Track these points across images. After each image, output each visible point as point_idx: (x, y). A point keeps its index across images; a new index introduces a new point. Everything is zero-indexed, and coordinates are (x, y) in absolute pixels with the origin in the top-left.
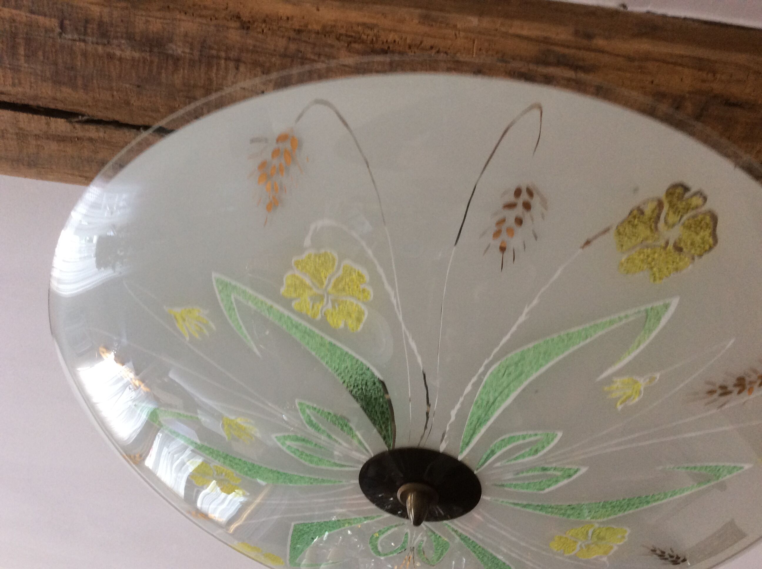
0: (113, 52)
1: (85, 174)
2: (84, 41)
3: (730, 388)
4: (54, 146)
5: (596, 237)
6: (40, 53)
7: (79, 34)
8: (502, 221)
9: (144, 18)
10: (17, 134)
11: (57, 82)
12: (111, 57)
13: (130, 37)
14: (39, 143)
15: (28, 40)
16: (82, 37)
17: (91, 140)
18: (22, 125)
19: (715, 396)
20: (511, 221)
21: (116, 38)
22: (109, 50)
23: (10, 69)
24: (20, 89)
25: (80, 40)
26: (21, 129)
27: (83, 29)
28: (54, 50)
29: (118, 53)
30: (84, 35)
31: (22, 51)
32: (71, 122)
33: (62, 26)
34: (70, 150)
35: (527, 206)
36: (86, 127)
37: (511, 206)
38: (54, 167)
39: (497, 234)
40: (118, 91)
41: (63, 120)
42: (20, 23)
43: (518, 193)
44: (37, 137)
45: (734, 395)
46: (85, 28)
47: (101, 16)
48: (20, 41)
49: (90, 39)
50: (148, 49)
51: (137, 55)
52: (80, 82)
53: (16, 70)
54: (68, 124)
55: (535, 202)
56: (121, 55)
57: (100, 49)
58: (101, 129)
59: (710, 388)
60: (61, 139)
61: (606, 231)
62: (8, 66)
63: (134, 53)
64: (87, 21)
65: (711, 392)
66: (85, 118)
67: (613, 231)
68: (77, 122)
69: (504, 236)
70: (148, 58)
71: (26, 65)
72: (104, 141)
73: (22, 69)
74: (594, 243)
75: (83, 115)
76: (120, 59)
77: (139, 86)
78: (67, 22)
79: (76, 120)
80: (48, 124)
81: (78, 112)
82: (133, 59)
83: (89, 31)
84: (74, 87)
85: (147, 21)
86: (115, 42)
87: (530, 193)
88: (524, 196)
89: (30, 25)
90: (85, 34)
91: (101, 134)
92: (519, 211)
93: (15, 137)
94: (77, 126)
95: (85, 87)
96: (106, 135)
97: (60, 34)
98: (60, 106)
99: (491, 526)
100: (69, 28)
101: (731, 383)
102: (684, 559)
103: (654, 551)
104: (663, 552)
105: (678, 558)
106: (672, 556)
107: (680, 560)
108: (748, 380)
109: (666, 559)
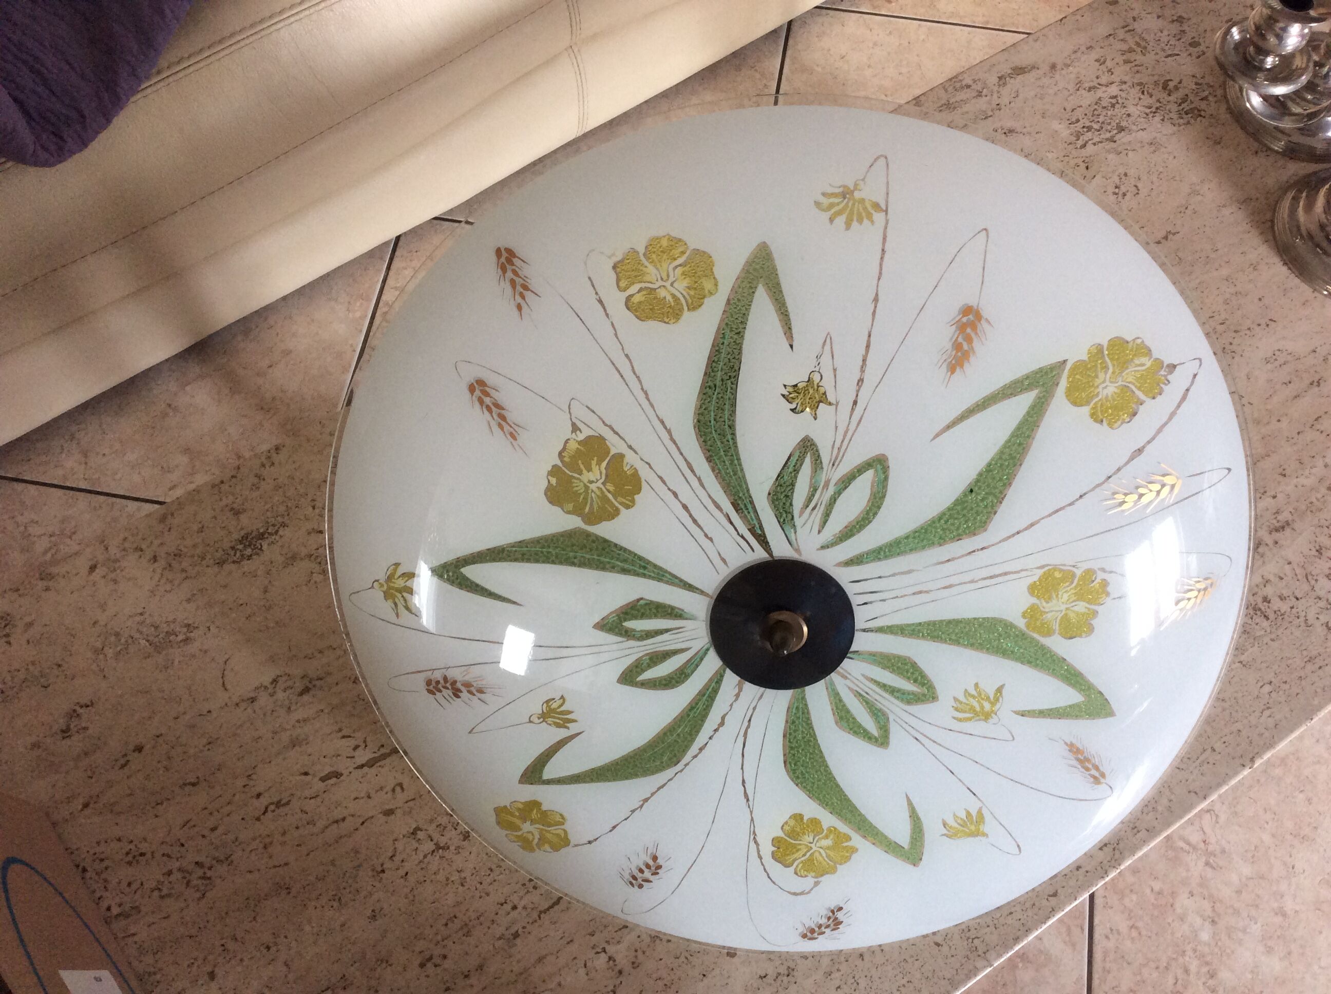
3: (464, 689)
5: (585, 844)
8: (655, 873)
19: (476, 686)
20: (647, 871)
35: (634, 877)
43: (640, 887)
45: (459, 681)
55: (628, 878)
59: (481, 696)
61: (577, 846)
65: (480, 691)
67: (572, 844)
69: (653, 864)
74: (585, 841)
87: (631, 885)
88: (636, 884)
92: (640, 876)
101: (465, 695)
102: (472, 395)
103: (512, 435)
104: (500, 426)
105: (481, 402)
106: (489, 409)
107: (478, 393)
108: (450, 692)
109: (497, 406)
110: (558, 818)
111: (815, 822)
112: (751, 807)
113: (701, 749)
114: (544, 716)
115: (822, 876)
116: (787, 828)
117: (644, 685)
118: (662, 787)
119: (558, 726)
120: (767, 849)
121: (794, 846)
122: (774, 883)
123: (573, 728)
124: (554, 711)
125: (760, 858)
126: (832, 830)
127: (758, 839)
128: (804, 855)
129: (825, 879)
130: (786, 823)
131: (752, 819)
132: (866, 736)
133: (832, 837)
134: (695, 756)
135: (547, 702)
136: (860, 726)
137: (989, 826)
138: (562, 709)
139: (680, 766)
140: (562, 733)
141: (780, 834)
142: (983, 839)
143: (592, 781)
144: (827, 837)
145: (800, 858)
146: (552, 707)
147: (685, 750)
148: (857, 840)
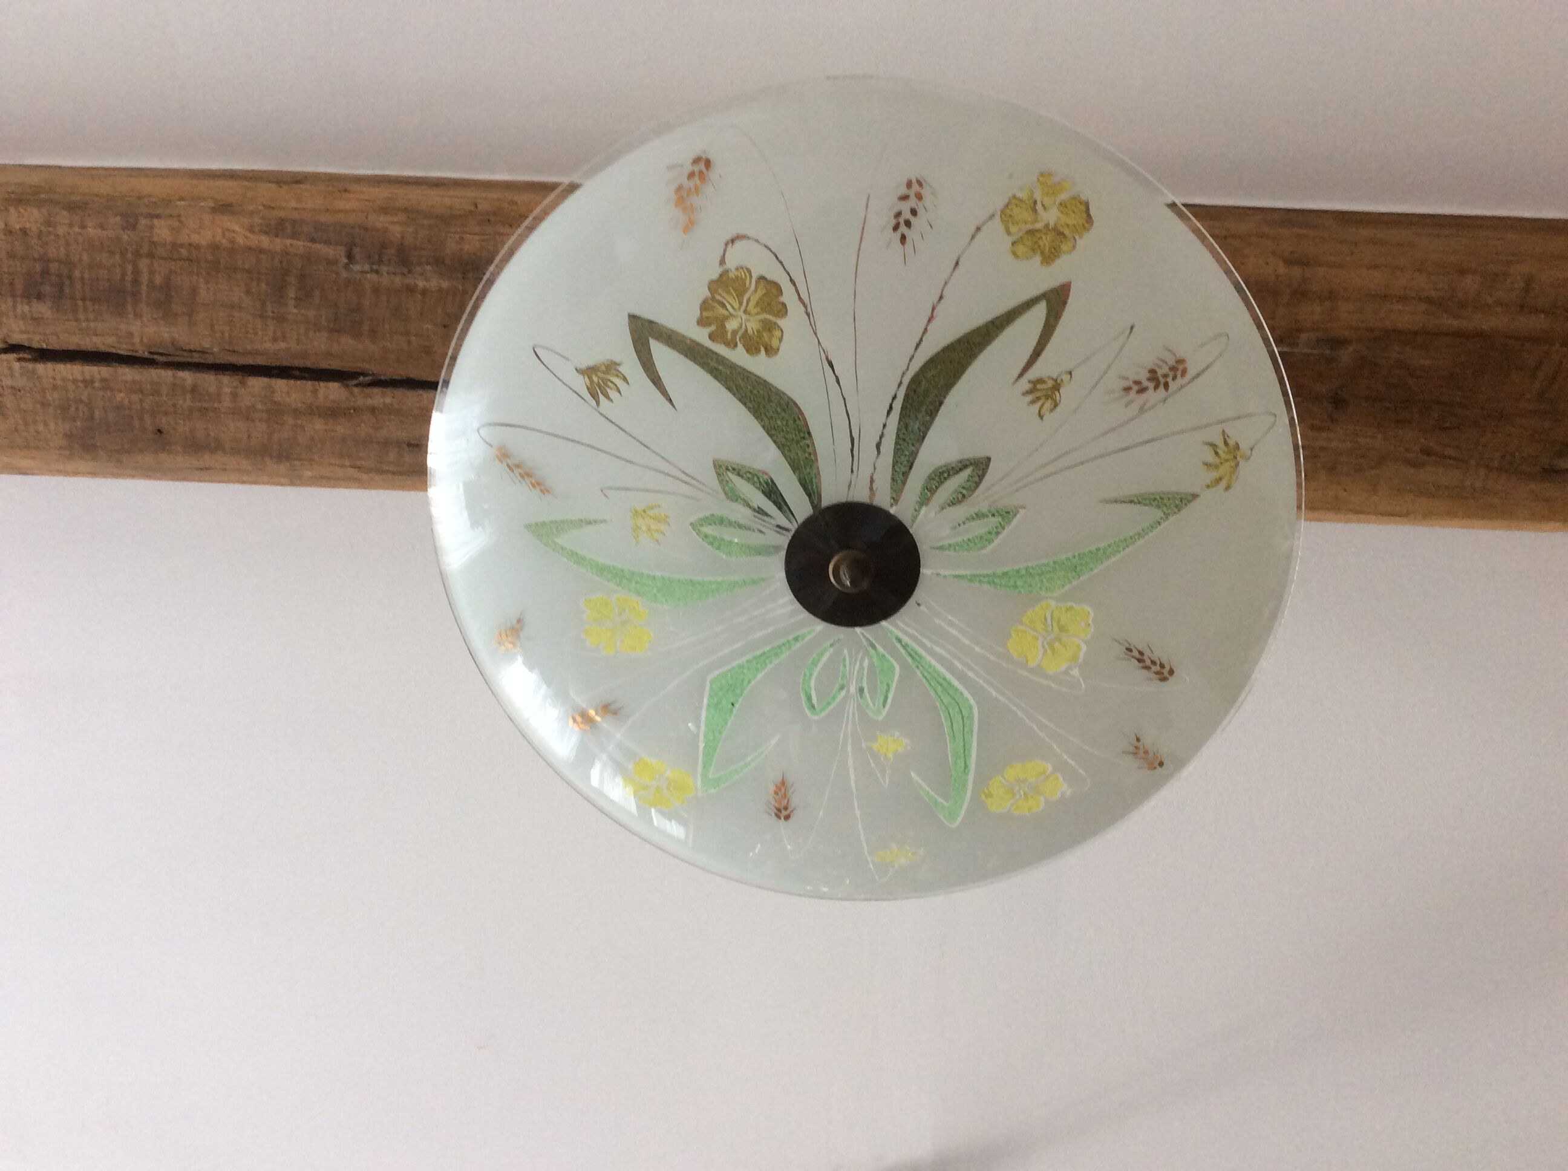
0: (415, 283)
1: (358, 463)
2: (377, 272)
3: (1146, 383)
4: (319, 425)
5: (984, 223)
6: (317, 293)
7: (372, 263)
8: (898, 215)
9: (457, 236)
10: (268, 411)
11: (335, 330)
12: (411, 290)
13: (438, 262)
14: (299, 422)
15: (302, 277)
16: (375, 267)
17: (373, 410)
18: (278, 397)
19: (1133, 394)
20: (907, 215)
21: (419, 264)
22: (409, 281)
23: (273, 318)
24: (283, 345)
25: (372, 270)
26: (276, 403)
27: (376, 256)
28: (335, 288)
29: (421, 284)
30: (379, 265)
31: (292, 293)
32: (347, 386)
33: (350, 257)
34: (341, 428)
35: (919, 197)
36: (369, 390)
37: (905, 198)
38: (316, 457)
39: (896, 228)
40: (416, 335)
41: (336, 385)
42: (296, 255)
43: (909, 185)
44: (296, 412)
45: (1151, 391)
46: (380, 255)
47: (402, 238)
48: (293, 280)
49: (384, 269)
50: (460, 276)
51: (445, 284)
52: (366, 328)
53: (280, 319)
54: (343, 389)
55: (926, 192)
56: (424, 286)
57: (397, 280)
58: (388, 391)
59: (1126, 384)
60: (333, 413)
61: (992, 216)
62: (271, 314)
63: (441, 281)
64: (384, 246)
65: (1127, 389)
66: (368, 379)
67: (998, 217)
68: (356, 385)
69: (903, 229)
70: (460, 288)
71: (295, 311)
72: (389, 410)
73: (290, 317)
74: (984, 229)
75: (364, 374)
76: (424, 292)
77: (445, 326)
78: (356, 250)
79: (355, 382)
80: (315, 392)
81: (358, 370)
82: (440, 290)
83: (385, 259)
84: (357, 335)
85: (462, 239)
86: (419, 269)
87: (920, 183)
88: (915, 187)
89: (308, 258)
90: (380, 262)
91: (388, 400)
92: (912, 202)
93: (265, 416)
94: (356, 390)
95: (373, 332)
96: (395, 400)
97: (347, 265)
98: (335, 364)
99: (937, 621)
100: (358, 257)
101: (1143, 376)
102: (1171, 668)
103: (1130, 650)
104: (1141, 653)
105: (1162, 666)
106: (1154, 663)
107: (1166, 671)
108: (1160, 372)
109: (1148, 668)
110: (1020, 249)
111: (752, 348)
112: (821, 350)
113: (891, 407)
114: (1057, 386)
115: (721, 276)
116: (777, 333)
117: (963, 466)
118: (918, 345)
119: (1041, 381)
120: (789, 297)
121: (763, 310)
122: (766, 247)
123: (1024, 384)
124: (1047, 397)
125: (792, 281)
126: (732, 344)
127: (803, 309)
128: (749, 300)
129: (715, 273)
130: (781, 340)
131: (815, 334)
132: (738, 472)
133: (729, 336)
134: (894, 398)
135: (1056, 405)
136: (748, 480)
137: (580, 383)
138: (1039, 404)
139: (906, 381)
140: (1034, 373)
141: (781, 322)
142: (579, 366)
143: (993, 322)
144: (734, 332)
145: (752, 294)
146: (1050, 401)
147: (907, 397)
148: (701, 335)
